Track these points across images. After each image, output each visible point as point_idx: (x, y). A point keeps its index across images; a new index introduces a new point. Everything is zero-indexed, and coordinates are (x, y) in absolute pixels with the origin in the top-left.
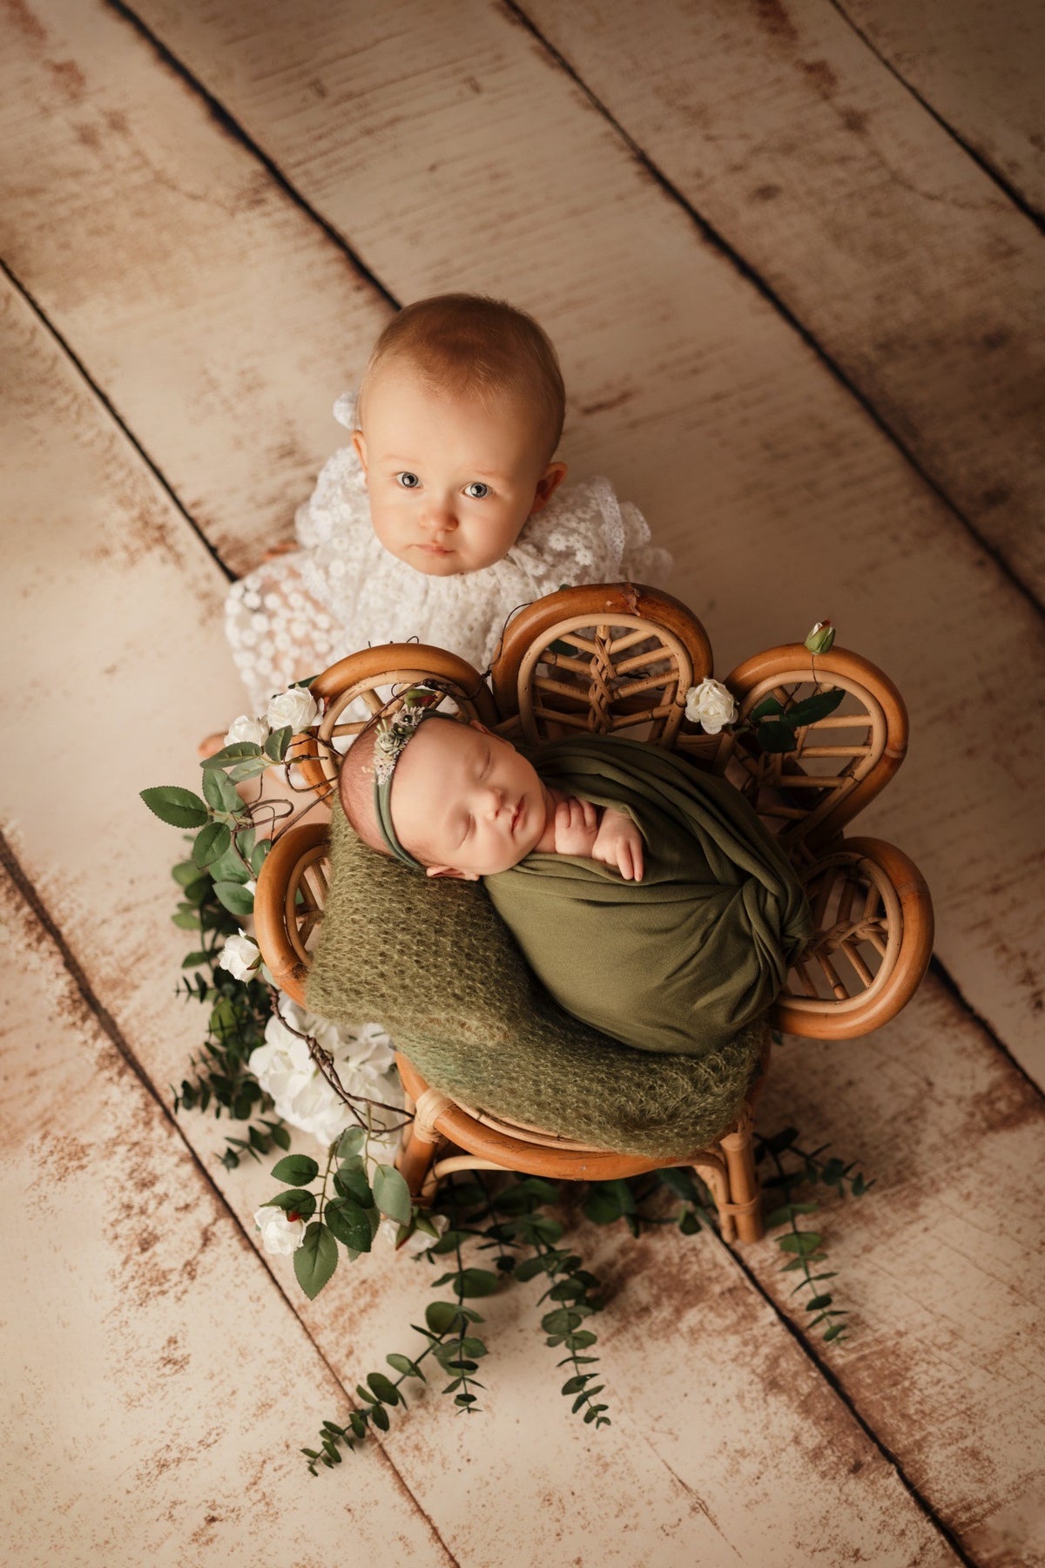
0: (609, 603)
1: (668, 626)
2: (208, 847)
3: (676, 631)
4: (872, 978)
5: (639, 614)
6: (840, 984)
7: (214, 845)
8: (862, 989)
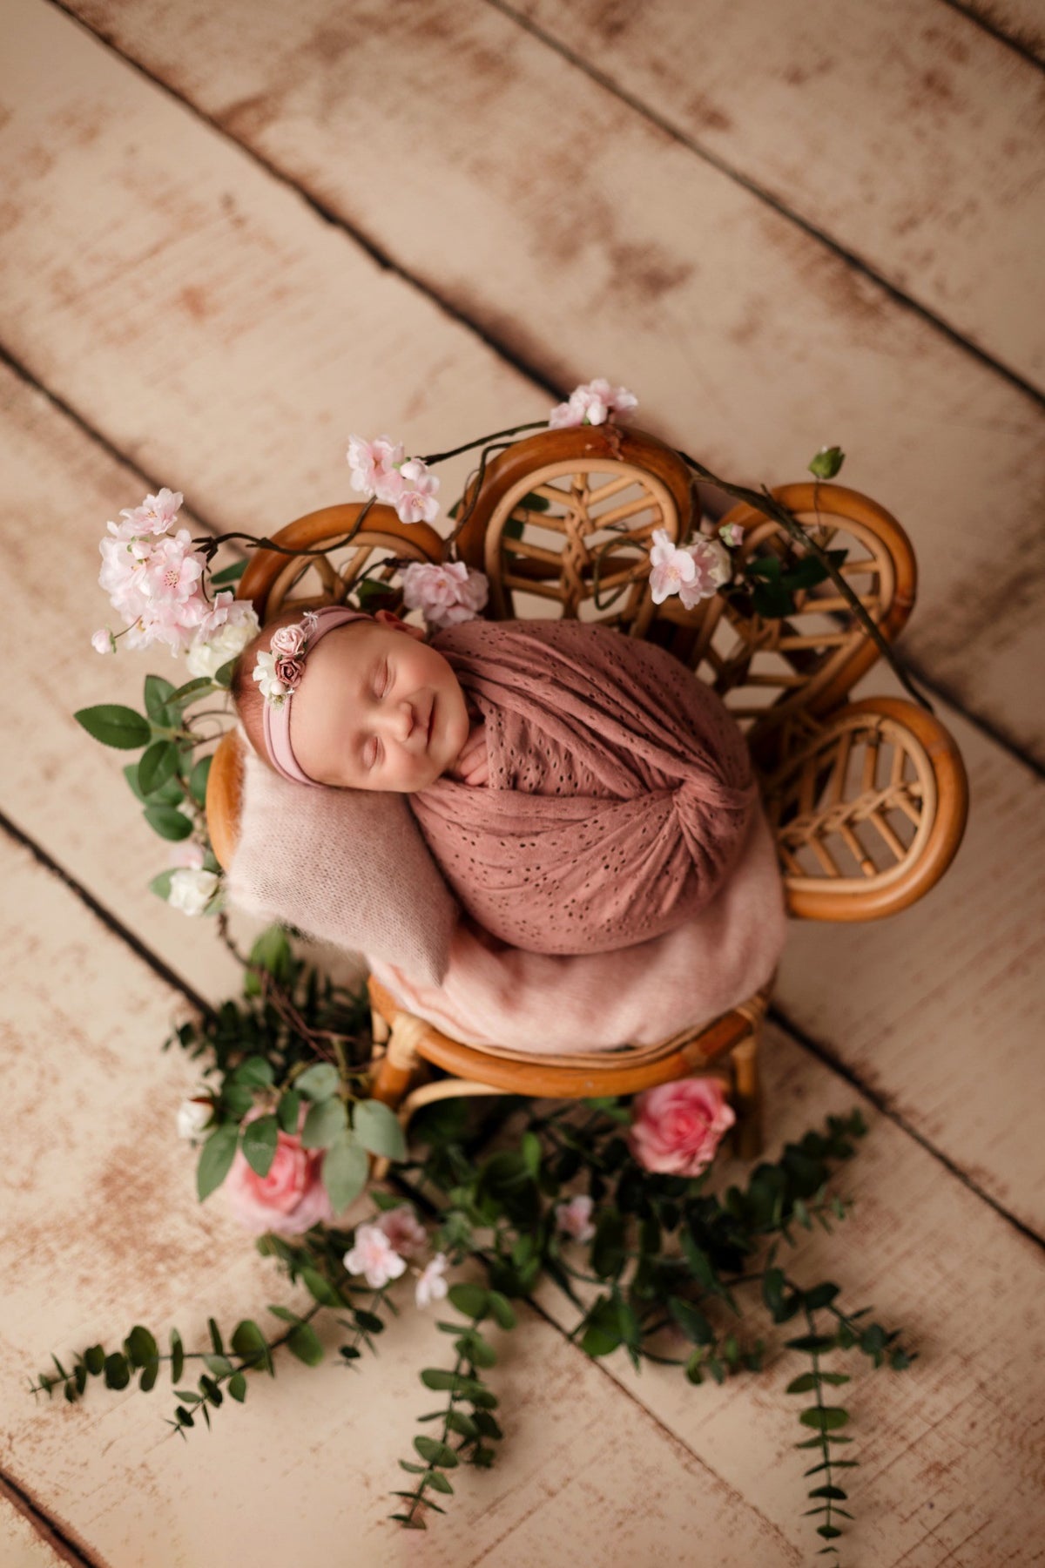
0: (589, 447)
1: (655, 470)
2: (153, 769)
3: (661, 474)
4: (905, 849)
5: (621, 458)
6: (868, 859)
7: (161, 767)
8: (893, 862)
